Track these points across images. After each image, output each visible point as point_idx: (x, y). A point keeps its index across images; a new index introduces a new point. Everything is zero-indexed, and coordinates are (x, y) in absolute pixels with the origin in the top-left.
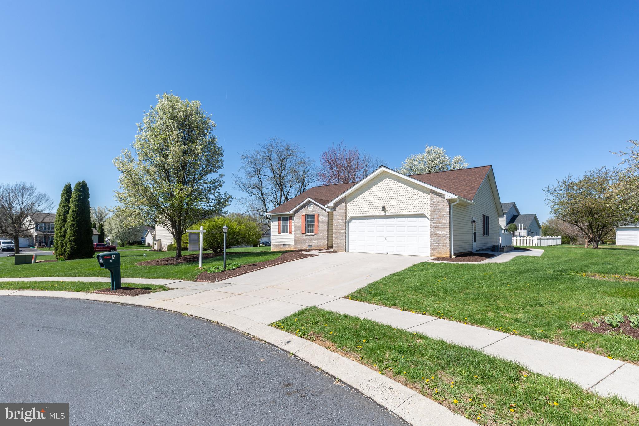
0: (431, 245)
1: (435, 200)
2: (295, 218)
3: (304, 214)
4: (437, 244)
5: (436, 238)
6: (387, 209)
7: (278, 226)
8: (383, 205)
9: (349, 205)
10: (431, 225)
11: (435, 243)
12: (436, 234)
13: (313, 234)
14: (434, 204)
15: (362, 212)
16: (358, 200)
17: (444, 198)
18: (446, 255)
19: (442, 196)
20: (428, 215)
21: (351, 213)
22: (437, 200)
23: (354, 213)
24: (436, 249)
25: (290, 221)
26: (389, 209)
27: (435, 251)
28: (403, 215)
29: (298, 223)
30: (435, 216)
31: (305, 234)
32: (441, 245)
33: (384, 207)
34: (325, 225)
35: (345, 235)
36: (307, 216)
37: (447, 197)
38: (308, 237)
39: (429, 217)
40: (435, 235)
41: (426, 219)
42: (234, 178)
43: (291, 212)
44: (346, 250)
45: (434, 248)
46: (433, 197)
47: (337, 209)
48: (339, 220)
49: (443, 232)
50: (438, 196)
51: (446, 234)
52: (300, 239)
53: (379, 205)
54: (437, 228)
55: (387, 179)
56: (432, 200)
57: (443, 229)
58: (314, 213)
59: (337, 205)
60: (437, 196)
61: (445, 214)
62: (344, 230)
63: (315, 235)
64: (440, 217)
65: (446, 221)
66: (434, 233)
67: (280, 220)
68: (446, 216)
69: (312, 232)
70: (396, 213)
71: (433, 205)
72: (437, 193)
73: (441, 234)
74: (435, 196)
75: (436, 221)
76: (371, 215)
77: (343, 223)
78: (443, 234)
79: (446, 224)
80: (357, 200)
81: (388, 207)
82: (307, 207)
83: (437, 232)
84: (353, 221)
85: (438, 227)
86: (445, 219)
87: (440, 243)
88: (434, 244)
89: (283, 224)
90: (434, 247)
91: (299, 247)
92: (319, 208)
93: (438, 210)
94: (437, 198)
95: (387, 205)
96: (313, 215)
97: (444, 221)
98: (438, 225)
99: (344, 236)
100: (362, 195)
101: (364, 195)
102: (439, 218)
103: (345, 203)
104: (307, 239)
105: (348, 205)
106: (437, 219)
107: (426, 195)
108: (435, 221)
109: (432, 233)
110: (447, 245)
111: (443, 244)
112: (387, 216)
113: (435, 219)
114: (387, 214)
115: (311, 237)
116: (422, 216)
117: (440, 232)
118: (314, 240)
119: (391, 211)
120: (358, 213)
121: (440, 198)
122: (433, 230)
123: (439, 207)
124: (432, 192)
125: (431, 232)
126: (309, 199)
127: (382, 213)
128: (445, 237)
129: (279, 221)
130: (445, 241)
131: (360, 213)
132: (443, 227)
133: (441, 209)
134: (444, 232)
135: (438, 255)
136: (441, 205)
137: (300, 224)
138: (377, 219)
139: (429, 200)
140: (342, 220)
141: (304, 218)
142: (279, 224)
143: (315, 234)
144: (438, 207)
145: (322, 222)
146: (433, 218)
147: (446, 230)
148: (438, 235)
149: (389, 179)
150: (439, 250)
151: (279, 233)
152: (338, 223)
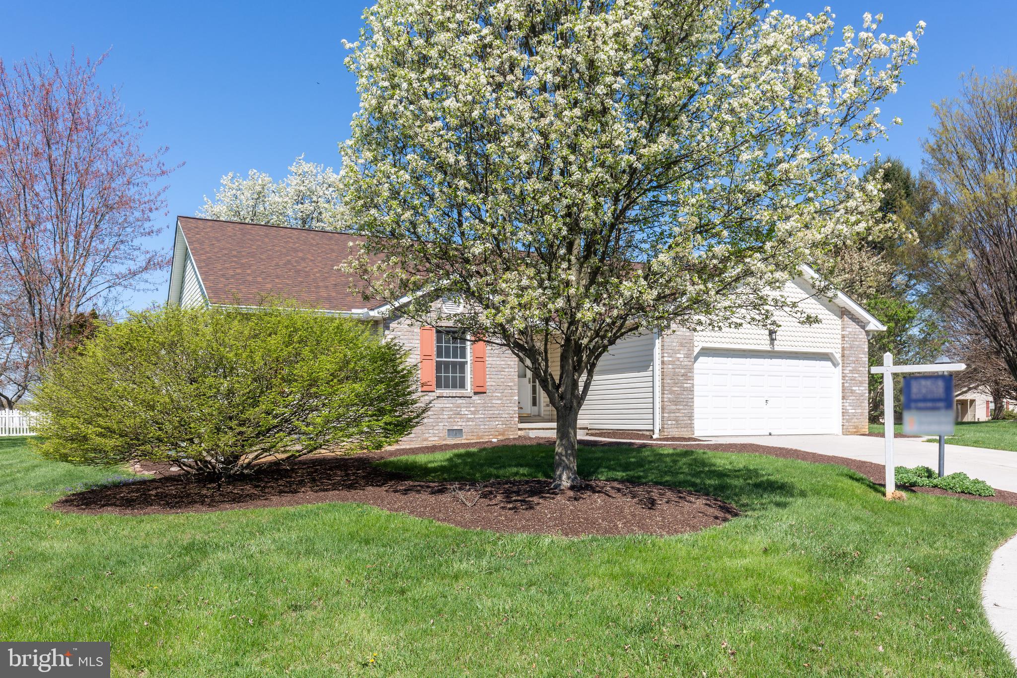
1: (850, 330)
3: (432, 325)
4: (854, 411)
5: (853, 400)
8: (769, 327)
10: (846, 376)
11: (851, 407)
12: (852, 391)
13: (464, 392)
14: (850, 336)
18: (864, 430)
19: (862, 324)
20: (838, 356)
21: (703, 340)
22: (854, 330)
24: (852, 419)
26: (779, 338)
27: (851, 423)
28: (796, 353)
30: (851, 358)
31: (438, 394)
33: (772, 333)
34: (509, 366)
35: (693, 393)
38: (448, 404)
39: (840, 361)
40: (851, 394)
41: (829, 364)
46: (848, 323)
48: (678, 355)
51: (865, 391)
54: (853, 382)
56: (847, 329)
57: (861, 383)
58: (469, 323)
60: (854, 323)
61: (863, 356)
63: (475, 398)
64: (857, 360)
65: (864, 369)
66: (849, 391)
68: (864, 359)
69: (463, 387)
71: (849, 338)
72: (853, 317)
73: (858, 391)
74: (851, 322)
77: (690, 363)
82: (439, 301)
83: (854, 388)
85: (854, 379)
87: (858, 407)
88: (850, 411)
90: (849, 416)
93: (855, 349)
94: (853, 327)
95: (775, 328)
97: (862, 368)
99: (692, 396)
102: (856, 362)
104: (442, 409)
106: (854, 365)
107: (836, 318)
108: (851, 368)
109: (845, 391)
110: (864, 411)
111: (859, 411)
113: (851, 365)
114: (777, 348)
117: (858, 388)
118: (473, 413)
119: (781, 343)
120: (719, 340)
121: (857, 326)
122: (847, 385)
125: (846, 388)
130: (863, 404)
131: (723, 340)
132: (861, 379)
133: (858, 346)
135: (855, 430)
136: (858, 340)
139: (840, 327)
140: (686, 356)
143: (476, 393)
144: (855, 343)
145: (499, 355)
146: (848, 362)
150: (856, 420)
152: (678, 363)
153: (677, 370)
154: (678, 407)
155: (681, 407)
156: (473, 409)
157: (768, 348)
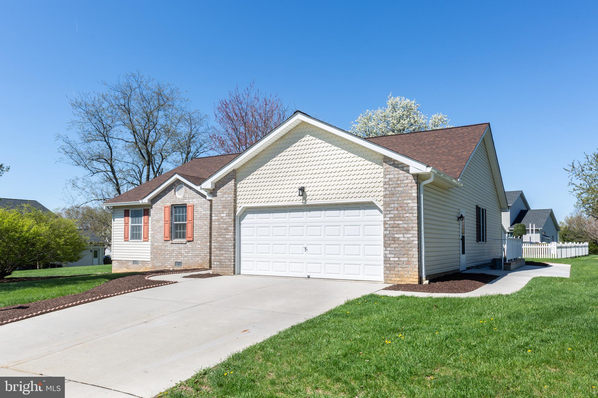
0: (386, 260)
1: (392, 176)
2: (152, 212)
3: (169, 204)
4: (397, 259)
5: (395, 248)
6: (308, 194)
7: (123, 227)
8: (302, 185)
9: (241, 185)
10: (385, 223)
11: (393, 256)
12: (394, 240)
13: (184, 241)
14: (391, 183)
15: (264, 200)
16: (257, 176)
17: (408, 171)
18: (413, 280)
19: (405, 168)
20: (380, 204)
21: (244, 201)
22: (396, 176)
23: (250, 201)
24: (395, 267)
25: (146, 217)
26: (312, 193)
27: (392, 272)
28: (337, 204)
29: (158, 221)
30: (392, 206)
31: (170, 242)
32: (402, 259)
33: (302, 189)
34: (205, 225)
35: (233, 242)
36: (175, 207)
37: (413, 170)
38: (175, 247)
39: (382, 208)
40: (393, 242)
41: (377, 211)
42: (61, 143)
43: (146, 201)
44: (235, 271)
45: (392, 266)
46: (389, 170)
47: (219, 193)
48: (222, 215)
49: (406, 236)
50: (398, 167)
51: (412, 239)
52: (161, 250)
53: (294, 186)
54: (395, 229)
55: (308, 137)
56: (387, 177)
57: (407, 230)
58: (186, 201)
59: (219, 185)
60: (396, 169)
61: (409, 201)
62: (232, 234)
63: (188, 244)
64: (402, 207)
65: (411, 215)
66: (391, 239)
67: (128, 216)
68: (411, 205)
69: (184, 237)
70: (324, 200)
71: (389, 185)
72: (396, 162)
73: (402, 239)
74: (392, 168)
75: (394, 214)
76: (280, 204)
77: (230, 220)
78: (406, 239)
79: (412, 220)
80: (254, 177)
81: (310, 189)
82: (173, 191)
83: (397, 236)
84: (249, 216)
85: (398, 226)
86: (410, 211)
87: (402, 256)
88: (391, 259)
89: (132, 223)
90: (390, 264)
91: (160, 266)
92: (194, 193)
93: (398, 195)
94: (395, 172)
95: (308, 185)
96: (184, 207)
97: (408, 215)
98: (397, 222)
99: (232, 244)
100: (264, 168)
101: (267, 168)
102: (400, 209)
103: (233, 182)
104: (173, 250)
105: (238, 186)
106: (396, 212)
107: (377, 166)
108: (392, 216)
109: (387, 239)
110: (413, 260)
111: (406, 259)
112: (308, 206)
113: (392, 212)
114: (309, 202)
115: (181, 246)
116: (370, 206)
117: (402, 235)
118: (187, 253)
119: (314, 197)
120: (257, 200)
121: (401, 172)
122: (388, 232)
123: (400, 189)
124: (387, 160)
125: (385, 236)
126: (177, 176)
127: (298, 201)
128: (409, 246)
129: (126, 218)
130: (410, 253)
131: (260, 200)
132: (406, 226)
133: (402, 192)
134: (409, 236)
135: (398, 279)
136: (402, 185)
137: (162, 223)
138: (291, 211)
139: (382, 175)
140: (228, 215)
141: (168, 211)
142: (126, 224)
143: (188, 241)
144: (397, 189)
145: (200, 219)
146: (389, 209)
147: (412, 232)
148: (397, 242)
149: (311, 138)
150: (400, 269)
151: (126, 239)
152: (222, 220)
153: (221, 226)
154: (221, 252)
155: (224, 252)
156: (187, 250)
157: (300, 203)
